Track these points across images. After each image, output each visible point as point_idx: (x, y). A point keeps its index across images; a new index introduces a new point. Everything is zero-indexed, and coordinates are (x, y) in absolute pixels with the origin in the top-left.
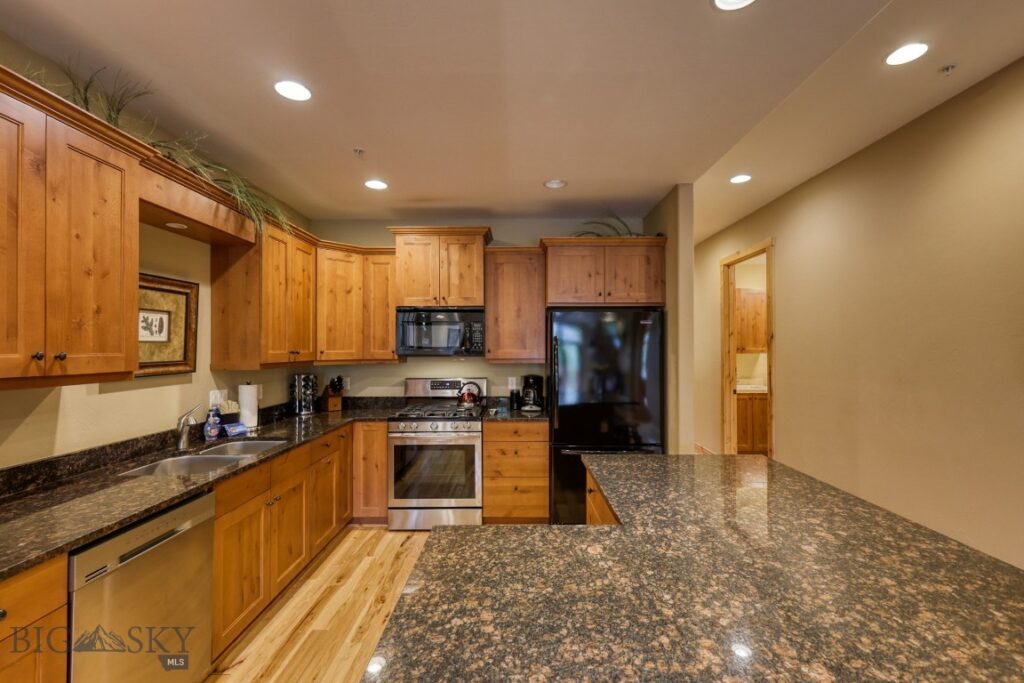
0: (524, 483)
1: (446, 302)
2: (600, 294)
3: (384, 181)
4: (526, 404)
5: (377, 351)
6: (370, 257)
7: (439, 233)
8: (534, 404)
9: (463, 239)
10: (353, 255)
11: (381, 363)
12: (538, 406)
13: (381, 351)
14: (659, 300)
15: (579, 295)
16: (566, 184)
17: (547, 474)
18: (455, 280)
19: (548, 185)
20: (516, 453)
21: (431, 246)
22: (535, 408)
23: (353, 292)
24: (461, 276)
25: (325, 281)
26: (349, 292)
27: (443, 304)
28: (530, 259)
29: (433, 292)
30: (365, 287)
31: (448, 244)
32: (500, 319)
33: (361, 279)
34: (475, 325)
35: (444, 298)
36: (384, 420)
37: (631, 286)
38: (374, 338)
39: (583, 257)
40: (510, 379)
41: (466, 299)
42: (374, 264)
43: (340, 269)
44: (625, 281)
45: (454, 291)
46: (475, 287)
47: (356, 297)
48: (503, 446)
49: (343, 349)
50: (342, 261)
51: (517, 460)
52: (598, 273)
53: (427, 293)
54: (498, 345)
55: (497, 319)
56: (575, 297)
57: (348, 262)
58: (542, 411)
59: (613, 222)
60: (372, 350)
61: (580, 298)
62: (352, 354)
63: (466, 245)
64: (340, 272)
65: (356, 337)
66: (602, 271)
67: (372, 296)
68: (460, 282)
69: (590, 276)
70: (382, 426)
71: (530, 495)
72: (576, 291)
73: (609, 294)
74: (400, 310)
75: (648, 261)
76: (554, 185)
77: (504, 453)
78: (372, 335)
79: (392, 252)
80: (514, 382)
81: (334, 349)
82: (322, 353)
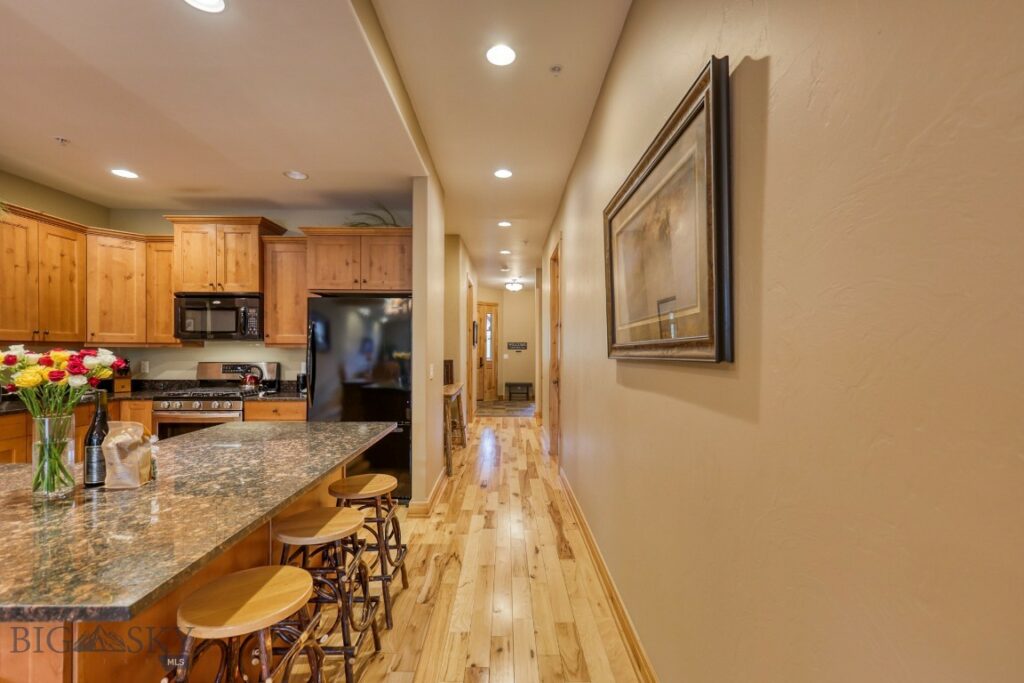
1: (223, 288)
2: (356, 281)
5: (160, 334)
6: (153, 245)
7: (215, 223)
9: (239, 228)
10: (133, 242)
11: (164, 347)
13: (164, 335)
15: (336, 282)
18: (231, 267)
19: (290, 176)
21: (208, 235)
23: (135, 278)
24: (237, 263)
25: (97, 265)
26: (129, 278)
27: (219, 290)
29: (211, 278)
30: (147, 274)
31: (225, 233)
32: (279, 306)
33: (144, 265)
34: (251, 311)
35: (220, 285)
36: (150, 399)
37: (386, 274)
38: (157, 322)
39: (341, 246)
42: (158, 251)
43: (117, 256)
44: (380, 269)
45: (231, 277)
46: (251, 274)
47: (137, 283)
49: (121, 332)
50: (119, 247)
52: (354, 262)
53: (205, 279)
54: (277, 330)
55: (275, 306)
56: (332, 284)
57: (127, 248)
59: (380, 213)
60: (155, 334)
61: (337, 284)
62: (132, 338)
63: (242, 234)
64: (116, 258)
65: (138, 323)
66: (358, 260)
67: (155, 282)
68: (236, 269)
69: (347, 264)
70: (149, 404)
72: (334, 278)
73: (365, 282)
74: (179, 296)
75: (402, 250)
76: (297, 176)
78: (155, 319)
79: (170, 240)
81: (109, 331)
82: (93, 335)
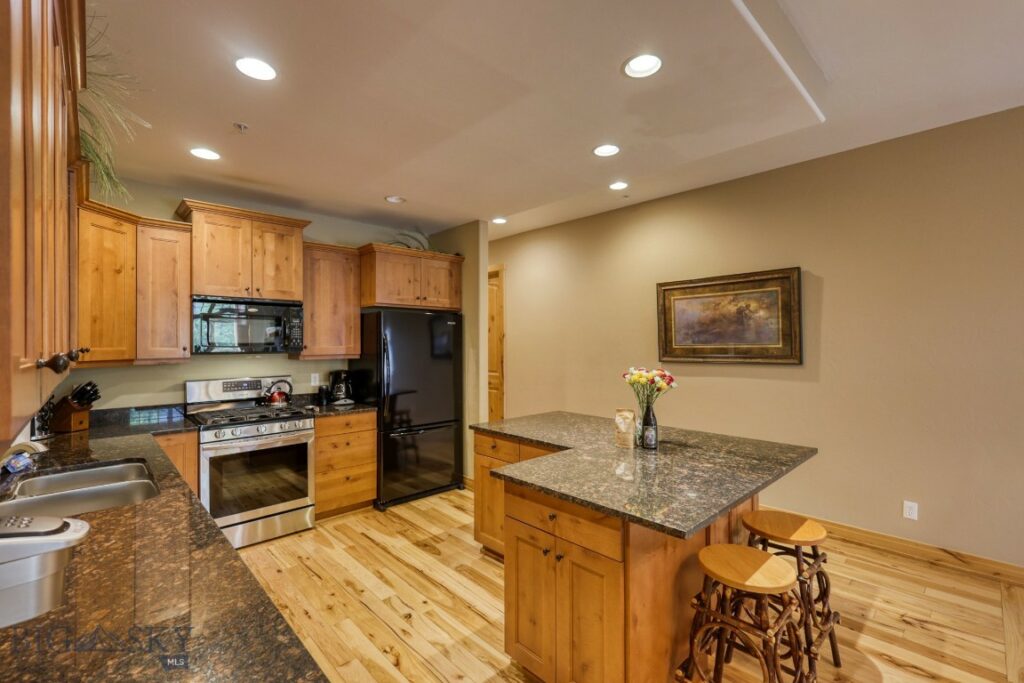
0: (353, 473)
1: (260, 294)
2: (418, 298)
3: (216, 150)
4: (338, 399)
5: (158, 349)
6: (147, 230)
7: (251, 217)
8: (347, 398)
9: (281, 229)
10: (125, 223)
12: (350, 398)
13: (165, 349)
14: (458, 306)
15: (400, 297)
16: (404, 200)
17: (375, 459)
18: (270, 271)
19: (389, 199)
20: (348, 444)
21: (240, 230)
22: (349, 401)
23: (125, 272)
24: (277, 268)
26: (118, 272)
27: (256, 295)
28: (347, 259)
29: (245, 282)
30: (138, 268)
31: (263, 232)
32: (316, 315)
33: (134, 256)
34: (293, 320)
35: (258, 290)
36: (194, 430)
37: (439, 293)
38: (153, 332)
39: (404, 265)
40: (313, 375)
41: (284, 292)
42: (153, 239)
43: (109, 240)
44: (435, 288)
45: (269, 283)
46: (294, 280)
47: (127, 279)
48: (335, 440)
49: (112, 346)
50: (110, 229)
51: (348, 451)
52: (416, 280)
53: (237, 283)
54: (314, 341)
55: (312, 315)
56: (399, 300)
57: (118, 232)
58: (355, 404)
60: (150, 347)
61: (402, 300)
62: (123, 352)
63: (283, 236)
64: (108, 244)
65: (128, 330)
66: (418, 278)
67: (151, 279)
68: (276, 275)
69: (410, 282)
70: (190, 437)
71: (359, 482)
72: (399, 294)
73: (424, 299)
75: (451, 275)
76: (392, 200)
77: (335, 446)
78: (150, 327)
79: (187, 229)
80: (318, 379)
